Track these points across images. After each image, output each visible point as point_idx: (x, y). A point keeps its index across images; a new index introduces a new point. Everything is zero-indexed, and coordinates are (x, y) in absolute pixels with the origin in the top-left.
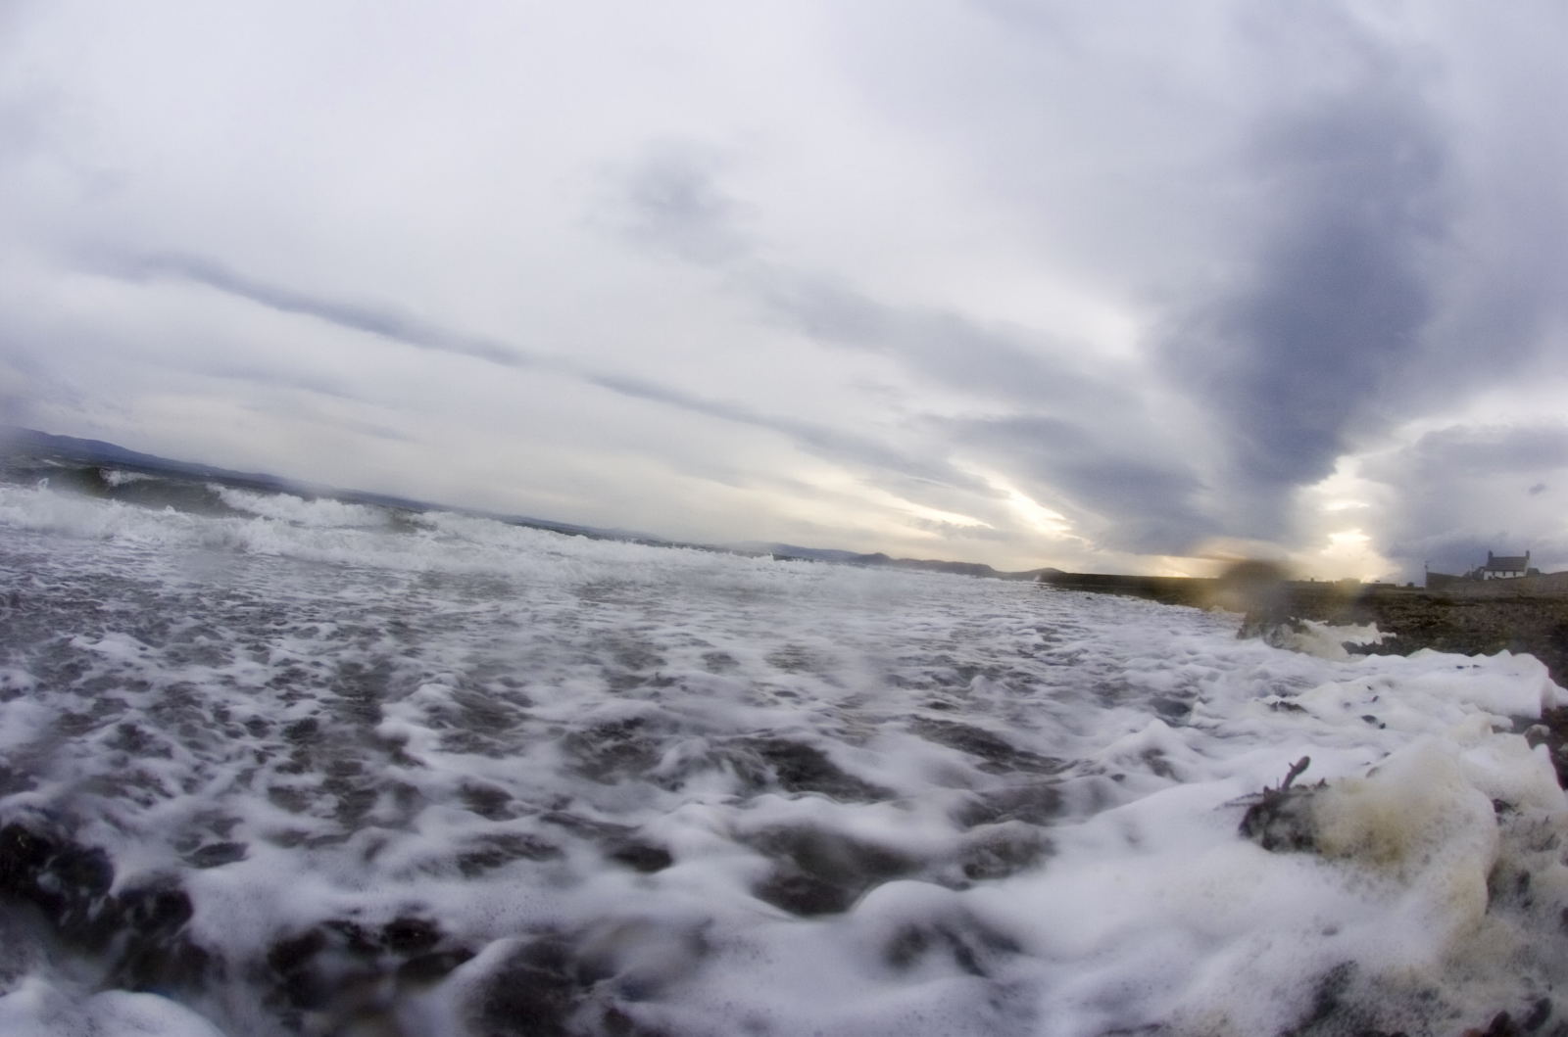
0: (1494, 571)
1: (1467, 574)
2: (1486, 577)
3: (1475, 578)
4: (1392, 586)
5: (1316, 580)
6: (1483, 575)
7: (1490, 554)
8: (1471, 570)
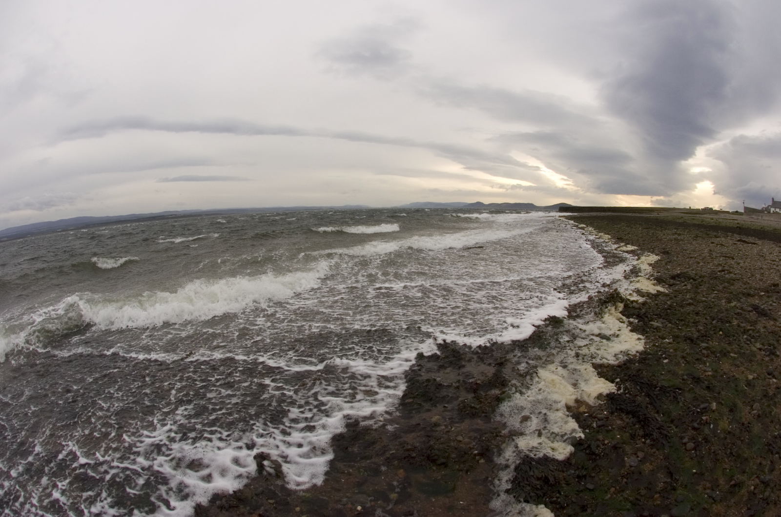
0: (775, 208)
1: (763, 209)
2: (772, 212)
3: (766, 211)
4: (728, 212)
5: (692, 208)
6: (770, 210)
7: (773, 199)
8: (764, 206)
